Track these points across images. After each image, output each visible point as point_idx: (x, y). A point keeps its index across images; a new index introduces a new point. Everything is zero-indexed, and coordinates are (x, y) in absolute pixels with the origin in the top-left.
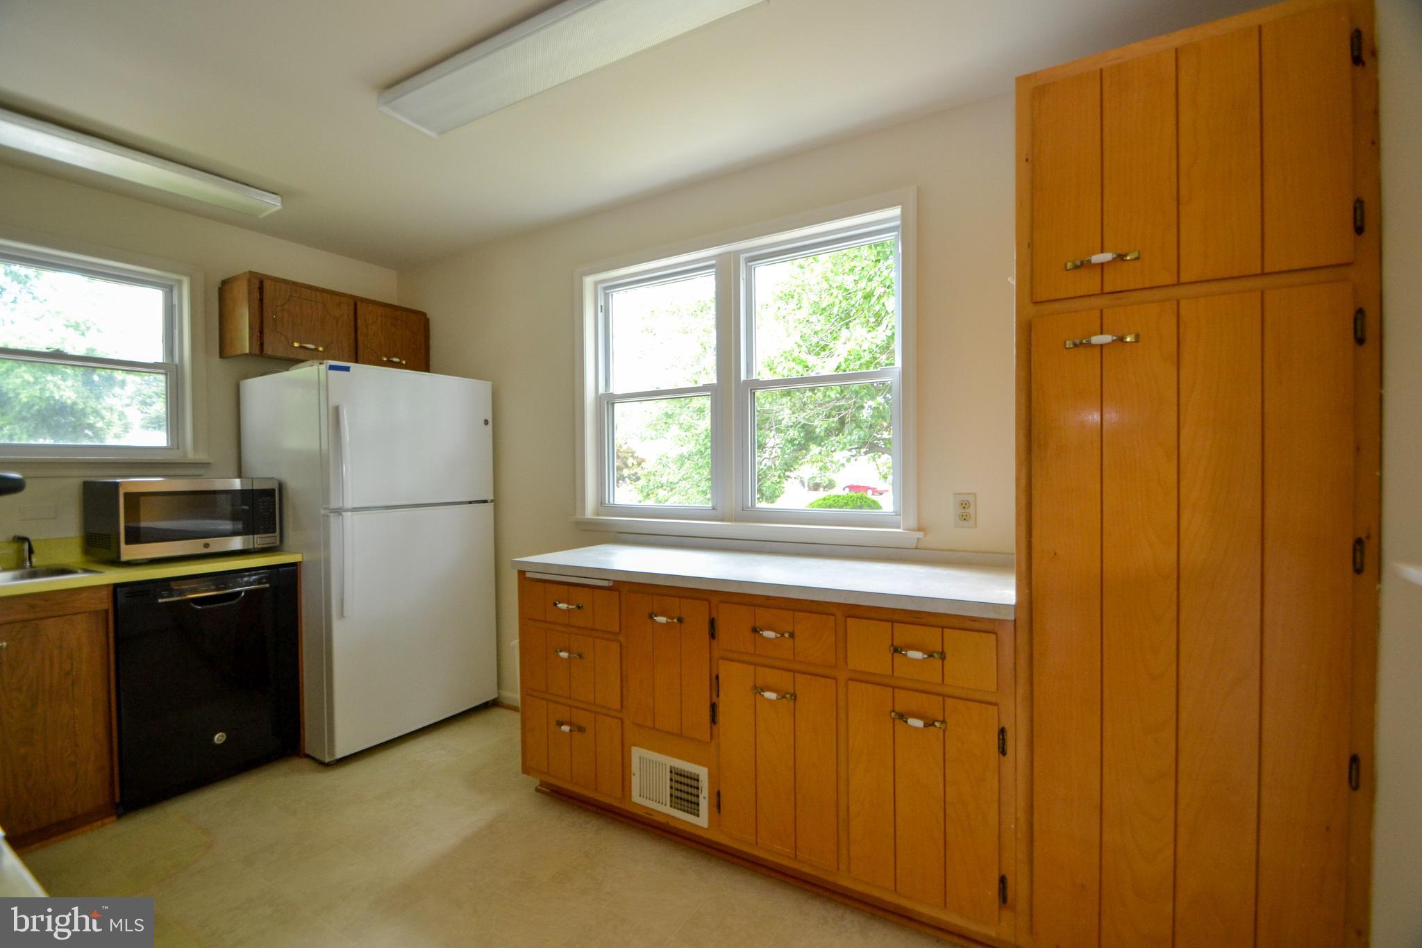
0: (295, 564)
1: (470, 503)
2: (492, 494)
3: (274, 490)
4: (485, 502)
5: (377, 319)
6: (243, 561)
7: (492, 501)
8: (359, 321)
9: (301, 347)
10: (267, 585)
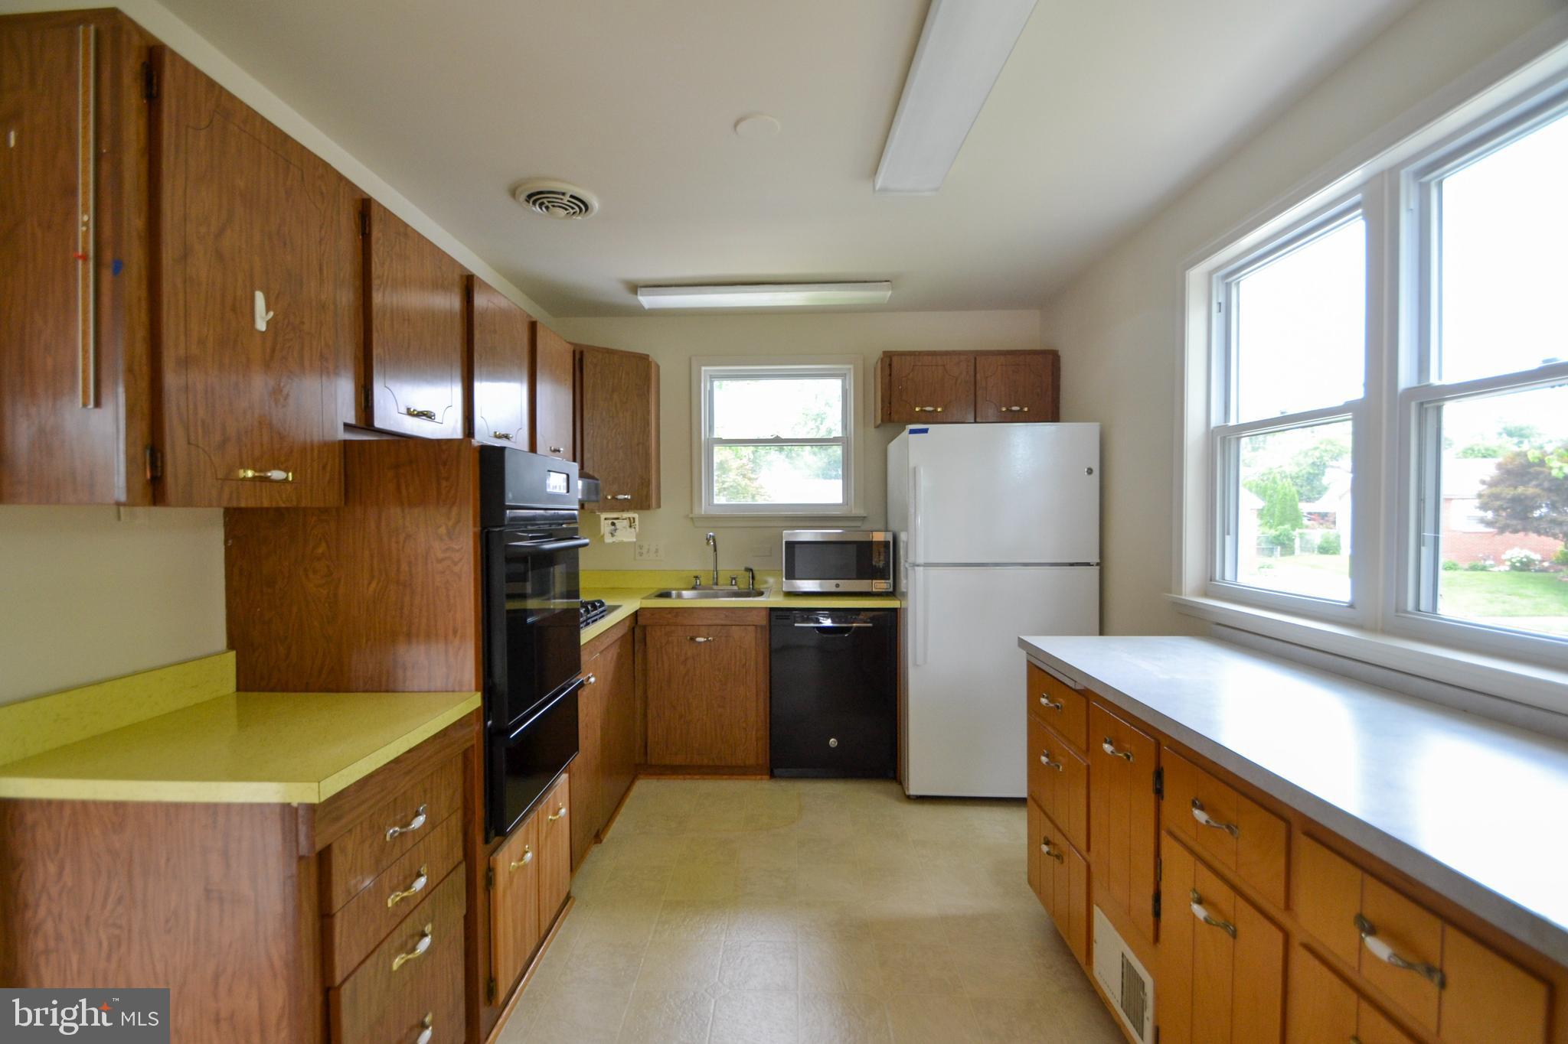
0: (895, 610)
1: (1072, 565)
2: (1098, 556)
3: (889, 542)
4: (1088, 564)
5: (997, 368)
6: (855, 602)
7: (1098, 564)
8: (978, 376)
9: (921, 410)
10: (870, 625)
